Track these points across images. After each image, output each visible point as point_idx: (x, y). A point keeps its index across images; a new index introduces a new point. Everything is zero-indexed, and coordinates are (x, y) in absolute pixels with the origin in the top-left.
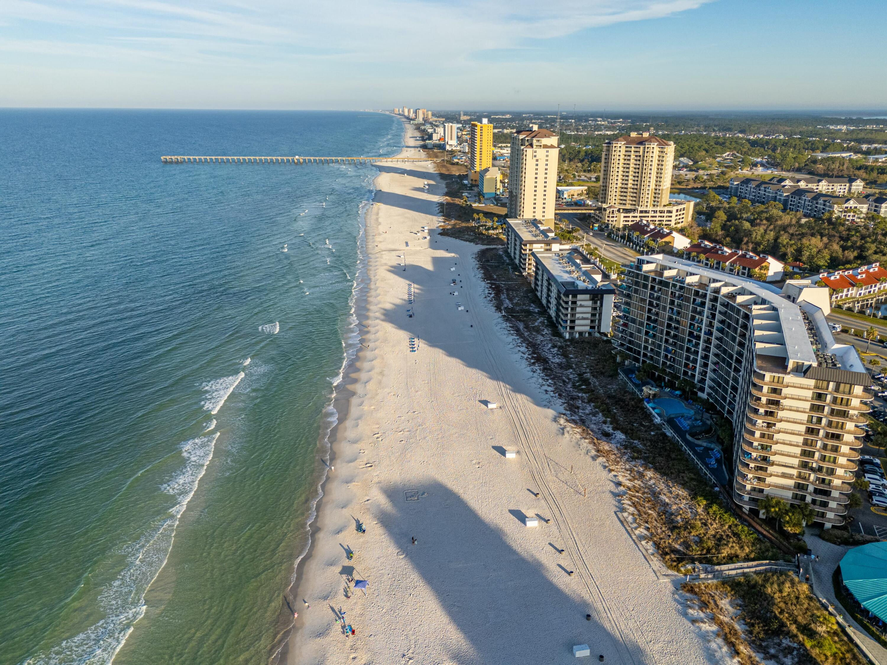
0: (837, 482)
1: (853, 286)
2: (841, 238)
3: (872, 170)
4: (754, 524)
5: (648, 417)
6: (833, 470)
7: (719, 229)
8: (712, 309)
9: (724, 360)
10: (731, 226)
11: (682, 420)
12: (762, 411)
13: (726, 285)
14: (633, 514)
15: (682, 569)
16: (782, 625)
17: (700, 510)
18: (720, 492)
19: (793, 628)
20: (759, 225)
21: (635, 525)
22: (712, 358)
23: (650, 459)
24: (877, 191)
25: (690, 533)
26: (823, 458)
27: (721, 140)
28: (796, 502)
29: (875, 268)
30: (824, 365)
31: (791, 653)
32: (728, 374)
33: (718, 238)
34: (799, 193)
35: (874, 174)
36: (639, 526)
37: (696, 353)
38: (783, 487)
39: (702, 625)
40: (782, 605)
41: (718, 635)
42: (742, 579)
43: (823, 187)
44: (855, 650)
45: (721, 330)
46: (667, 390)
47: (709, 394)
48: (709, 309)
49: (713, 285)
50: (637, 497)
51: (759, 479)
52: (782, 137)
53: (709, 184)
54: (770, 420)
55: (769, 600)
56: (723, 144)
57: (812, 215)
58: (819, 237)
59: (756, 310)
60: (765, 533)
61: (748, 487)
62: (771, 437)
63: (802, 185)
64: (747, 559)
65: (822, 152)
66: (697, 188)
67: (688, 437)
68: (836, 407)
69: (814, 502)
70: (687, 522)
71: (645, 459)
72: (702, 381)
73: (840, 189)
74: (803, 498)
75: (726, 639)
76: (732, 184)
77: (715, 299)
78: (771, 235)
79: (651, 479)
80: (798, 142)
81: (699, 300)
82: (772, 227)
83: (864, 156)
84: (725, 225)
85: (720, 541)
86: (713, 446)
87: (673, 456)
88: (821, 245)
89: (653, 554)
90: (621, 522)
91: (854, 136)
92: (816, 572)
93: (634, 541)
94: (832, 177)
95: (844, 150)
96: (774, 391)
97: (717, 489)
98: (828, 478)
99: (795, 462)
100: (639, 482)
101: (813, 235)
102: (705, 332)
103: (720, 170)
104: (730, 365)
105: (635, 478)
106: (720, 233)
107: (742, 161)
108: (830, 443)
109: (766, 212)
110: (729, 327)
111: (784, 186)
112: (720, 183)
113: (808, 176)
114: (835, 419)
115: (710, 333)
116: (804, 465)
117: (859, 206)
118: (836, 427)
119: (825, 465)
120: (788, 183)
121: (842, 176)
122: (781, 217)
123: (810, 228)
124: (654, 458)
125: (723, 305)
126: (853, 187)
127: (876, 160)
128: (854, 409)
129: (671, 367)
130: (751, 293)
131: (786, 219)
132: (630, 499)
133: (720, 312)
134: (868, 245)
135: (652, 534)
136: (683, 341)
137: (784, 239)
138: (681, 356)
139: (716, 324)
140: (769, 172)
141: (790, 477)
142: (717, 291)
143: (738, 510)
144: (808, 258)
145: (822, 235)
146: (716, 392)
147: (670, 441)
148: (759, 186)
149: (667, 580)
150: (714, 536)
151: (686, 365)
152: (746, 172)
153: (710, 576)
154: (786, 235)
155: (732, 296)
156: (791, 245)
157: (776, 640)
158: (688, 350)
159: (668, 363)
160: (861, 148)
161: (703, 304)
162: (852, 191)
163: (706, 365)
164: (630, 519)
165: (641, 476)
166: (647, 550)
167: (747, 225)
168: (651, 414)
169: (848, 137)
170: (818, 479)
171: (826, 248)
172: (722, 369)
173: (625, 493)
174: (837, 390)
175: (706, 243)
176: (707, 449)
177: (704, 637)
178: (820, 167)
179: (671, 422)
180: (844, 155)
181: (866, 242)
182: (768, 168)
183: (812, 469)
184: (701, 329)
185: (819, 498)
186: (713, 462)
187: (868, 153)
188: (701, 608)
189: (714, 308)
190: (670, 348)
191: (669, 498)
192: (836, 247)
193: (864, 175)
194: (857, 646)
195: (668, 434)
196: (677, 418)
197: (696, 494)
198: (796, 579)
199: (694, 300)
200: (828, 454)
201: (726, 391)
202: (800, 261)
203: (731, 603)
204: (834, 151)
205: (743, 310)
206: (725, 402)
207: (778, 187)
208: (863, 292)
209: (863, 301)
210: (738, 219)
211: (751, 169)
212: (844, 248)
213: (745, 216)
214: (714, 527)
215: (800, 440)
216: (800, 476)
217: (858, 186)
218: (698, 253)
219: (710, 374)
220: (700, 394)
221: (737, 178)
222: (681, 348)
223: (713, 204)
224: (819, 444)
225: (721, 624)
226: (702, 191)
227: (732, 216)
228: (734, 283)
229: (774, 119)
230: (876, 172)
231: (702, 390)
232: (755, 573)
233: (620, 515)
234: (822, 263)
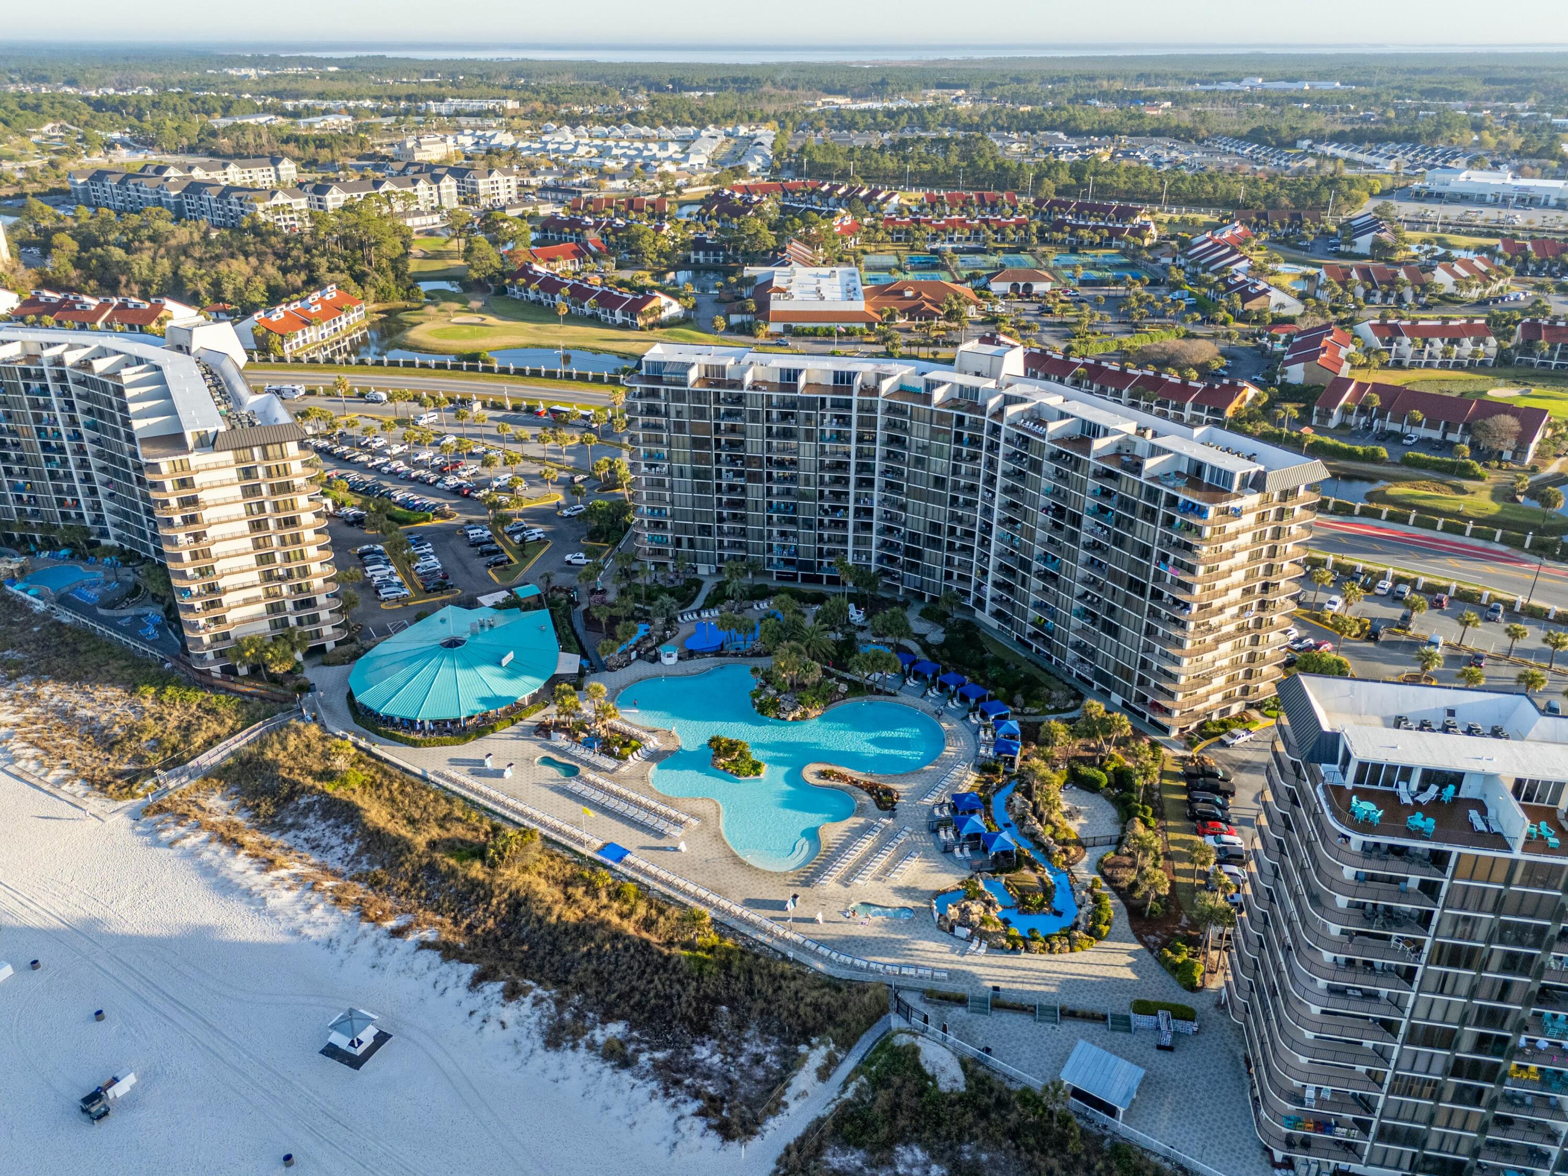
0: (317, 583)
1: (308, 324)
2: (277, 255)
3: (306, 142)
4: (232, 686)
5: (21, 607)
6: (305, 568)
7: (69, 267)
8: (64, 395)
9: (116, 473)
10: (90, 259)
11: (84, 590)
12: (177, 519)
13: (72, 347)
14: (35, 758)
15: (140, 791)
16: (295, 784)
17: (147, 704)
18: (173, 668)
19: (309, 781)
20: (140, 250)
21: (44, 770)
22: (97, 476)
23: (42, 668)
24: (319, 176)
25: (139, 740)
26: (287, 557)
27: (30, 100)
28: (278, 632)
29: (331, 293)
30: (239, 427)
31: (311, 810)
32: (131, 492)
33: (73, 284)
34: (195, 188)
35: (311, 149)
36: (51, 768)
37: (68, 476)
38: (253, 619)
39: (184, 842)
40: (291, 763)
41: (210, 841)
42: (231, 760)
43: (234, 175)
44: (386, 766)
45: (92, 426)
46: (45, 554)
47: (118, 538)
48: (58, 395)
49: (48, 353)
50: (37, 731)
51: (216, 620)
52: (149, 92)
53: (30, 188)
54: (194, 529)
55: (274, 765)
56: (36, 108)
57: (229, 224)
58: (242, 258)
59: (129, 375)
60: (249, 690)
61: (206, 639)
62: (207, 554)
63: (198, 174)
64: (233, 732)
65: (223, 116)
66: (7, 197)
67: (102, 612)
68: (275, 481)
69: (300, 621)
70: (131, 729)
71: (33, 672)
72: (99, 519)
73: (261, 176)
74: (285, 622)
75: (223, 839)
76: (74, 183)
77: (62, 377)
78: (165, 266)
79: (52, 695)
80: (176, 99)
81: (35, 385)
82: (162, 251)
83: (290, 120)
84: (79, 258)
85: (187, 730)
86: (145, 610)
87: (83, 648)
88: (247, 270)
89: (86, 795)
90: (18, 777)
91: (271, 86)
92: (326, 707)
93: (48, 792)
94: (248, 157)
95: (257, 111)
96: (183, 483)
97: (168, 665)
98: (303, 581)
99: (255, 577)
100: (34, 709)
101: (232, 256)
102: (69, 437)
103: (46, 159)
104: (128, 477)
105: (22, 707)
106: (74, 273)
107: (84, 139)
108: (287, 532)
109: (146, 227)
110: (101, 414)
111: (167, 179)
112: (52, 184)
113: (207, 160)
114: (280, 498)
115: (78, 436)
116: (268, 576)
117: (293, 201)
118: (286, 509)
119: (293, 566)
120: (172, 173)
121: (263, 156)
122: (172, 233)
123: (226, 245)
124: (49, 663)
125: (78, 382)
126: (281, 173)
127: (311, 125)
128: (297, 476)
129: (35, 513)
130: (117, 353)
131: (183, 234)
132: (24, 739)
133: (79, 396)
134: (316, 260)
135: (76, 769)
136: (38, 464)
137: (188, 269)
138: (45, 490)
139: (81, 418)
140: (141, 156)
141: (256, 600)
142: (58, 361)
143: (203, 678)
144: (235, 294)
145: (246, 255)
146: (127, 528)
147: (73, 629)
148: (122, 182)
149: (118, 816)
150: (178, 727)
151: (61, 503)
152: (97, 160)
153: (184, 780)
154: (190, 261)
155: (85, 364)
156: (201, 277)
157: (292, 806)
158: (53, 475)
159: (29, 509)
160: (283, 107)
161: (45, 390)
162: (283, 179)
163: (93, 492)
164: (32, 765)
165: (34, 698)
166: (74, 795)
167: (118, 254)
168: (25, 600)
169: (263, 88)
170: (292, 588)
171: (256, 273)
172: (119, 487)
173: (10, 735)
174: (266, 457)
175: (48, 294)
176: (138, 617)
177: (193, 854)
178: (224, 143)
179: (64, 600)
180: (262, 120)
181: (313, 256)
182: (138, 151)
183: (280, 578)
184: (60, 434)
185: (305, 613)
186: (151, 631)
187: (296, 114)
188: (178, 824)
189: (65, 391)
190: (21, 481)
191: (92, 709)
192: (270, 270)
193: (297, 152)
194: (387, 761)
195: (66, 620)
196: (73, 591)
197: (135, 686)
198: (301, 724)
199: (27, 387)
200: (290, 549)
201: (139, 521)
202: (223, 300)
203: (223, 798)
204: (244, 114)
205: (110, 382)
206: (145, 538)
207: (158, 180)
208: (326, 331)
209: (331, 345)
210: (101, 245)
211: (106, 153)
212: (285, 271)
213: (111, 237)
214: (175, 716)
215: (248, 543)
216: (268, 596)
217: (288, 169)
218: (39, 315)
219: (106, 504)
220: (104, 542)
221: (81, 173)
222: (40, 475)
223: (45, 223)
224: (275, 540)
225: (213, 828)
226: (19, 202)
227: (86, 241)
228: (84, 342)
229: (127, 59)
230: (312, 145)
231: (104, 534)
232: (248, 744)
233: (11, 769)
234: (257, 298)
